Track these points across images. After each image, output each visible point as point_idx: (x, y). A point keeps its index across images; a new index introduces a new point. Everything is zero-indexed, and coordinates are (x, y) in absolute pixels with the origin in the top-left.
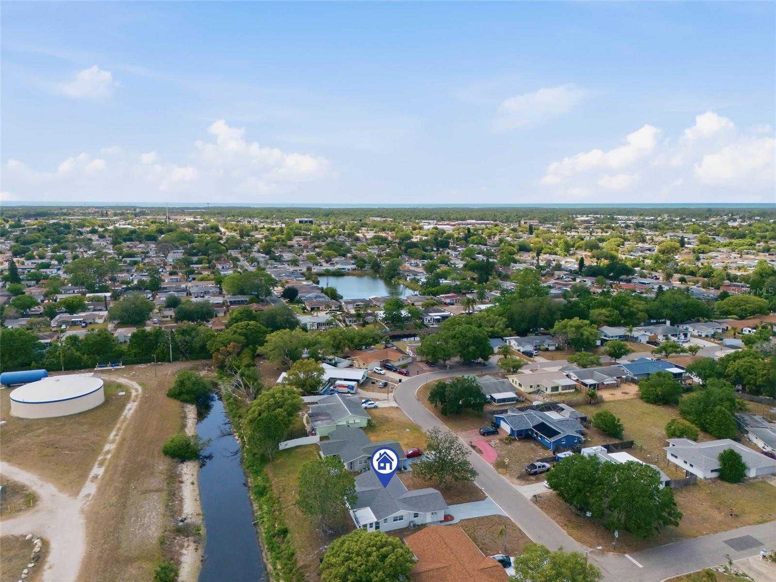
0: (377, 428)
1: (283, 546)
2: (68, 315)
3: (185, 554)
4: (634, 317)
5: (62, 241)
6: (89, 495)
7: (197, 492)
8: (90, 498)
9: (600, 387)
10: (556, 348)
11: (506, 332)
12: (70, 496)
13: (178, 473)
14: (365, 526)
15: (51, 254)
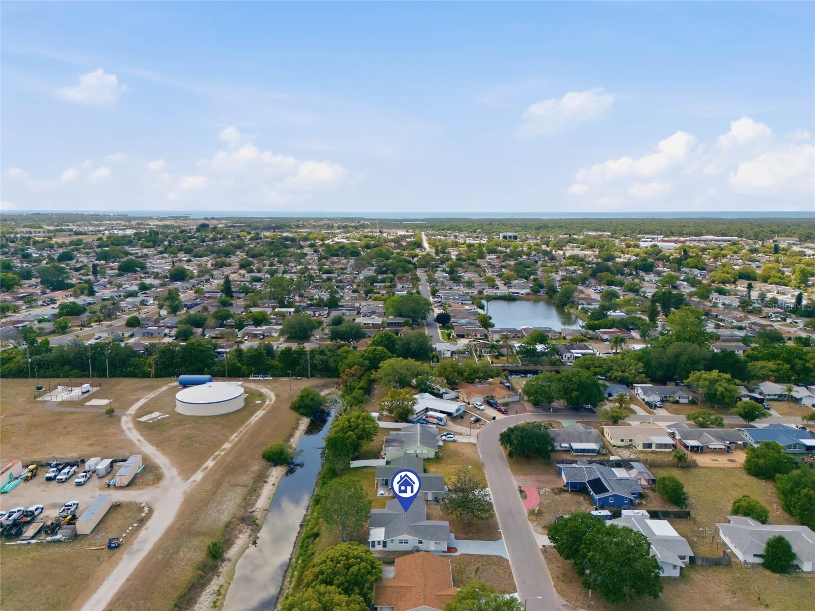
0: (443, 461)
1: (311, 547)
2: (253, 328)
3: (240, 538)
4: (810, 374)
5: (281, 255)
6: (195, 481)
7: (273, 492)
8: (195, 483)
9: (704, 450)
10: (689, 401)
11: (637, 378)
12: (183, 479)
13: (267, 474)
14: (373, 542)
15: (267, 267)
